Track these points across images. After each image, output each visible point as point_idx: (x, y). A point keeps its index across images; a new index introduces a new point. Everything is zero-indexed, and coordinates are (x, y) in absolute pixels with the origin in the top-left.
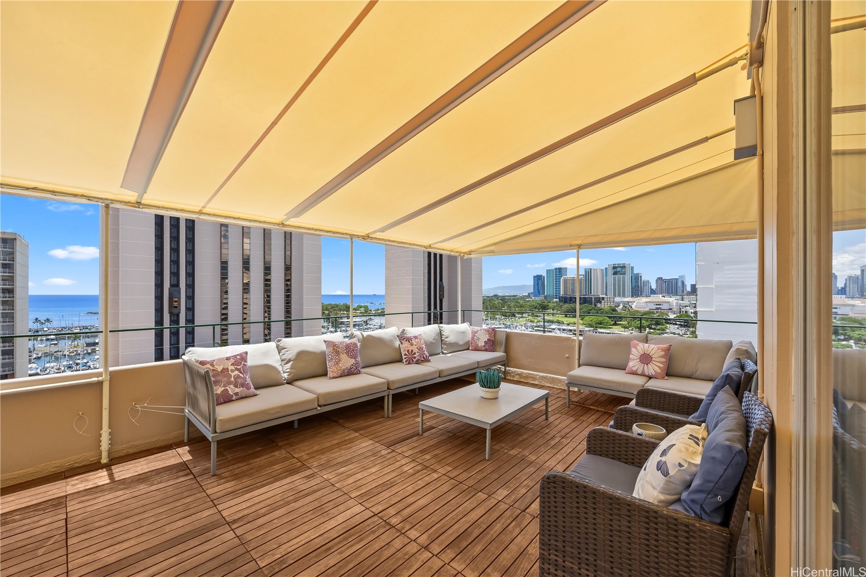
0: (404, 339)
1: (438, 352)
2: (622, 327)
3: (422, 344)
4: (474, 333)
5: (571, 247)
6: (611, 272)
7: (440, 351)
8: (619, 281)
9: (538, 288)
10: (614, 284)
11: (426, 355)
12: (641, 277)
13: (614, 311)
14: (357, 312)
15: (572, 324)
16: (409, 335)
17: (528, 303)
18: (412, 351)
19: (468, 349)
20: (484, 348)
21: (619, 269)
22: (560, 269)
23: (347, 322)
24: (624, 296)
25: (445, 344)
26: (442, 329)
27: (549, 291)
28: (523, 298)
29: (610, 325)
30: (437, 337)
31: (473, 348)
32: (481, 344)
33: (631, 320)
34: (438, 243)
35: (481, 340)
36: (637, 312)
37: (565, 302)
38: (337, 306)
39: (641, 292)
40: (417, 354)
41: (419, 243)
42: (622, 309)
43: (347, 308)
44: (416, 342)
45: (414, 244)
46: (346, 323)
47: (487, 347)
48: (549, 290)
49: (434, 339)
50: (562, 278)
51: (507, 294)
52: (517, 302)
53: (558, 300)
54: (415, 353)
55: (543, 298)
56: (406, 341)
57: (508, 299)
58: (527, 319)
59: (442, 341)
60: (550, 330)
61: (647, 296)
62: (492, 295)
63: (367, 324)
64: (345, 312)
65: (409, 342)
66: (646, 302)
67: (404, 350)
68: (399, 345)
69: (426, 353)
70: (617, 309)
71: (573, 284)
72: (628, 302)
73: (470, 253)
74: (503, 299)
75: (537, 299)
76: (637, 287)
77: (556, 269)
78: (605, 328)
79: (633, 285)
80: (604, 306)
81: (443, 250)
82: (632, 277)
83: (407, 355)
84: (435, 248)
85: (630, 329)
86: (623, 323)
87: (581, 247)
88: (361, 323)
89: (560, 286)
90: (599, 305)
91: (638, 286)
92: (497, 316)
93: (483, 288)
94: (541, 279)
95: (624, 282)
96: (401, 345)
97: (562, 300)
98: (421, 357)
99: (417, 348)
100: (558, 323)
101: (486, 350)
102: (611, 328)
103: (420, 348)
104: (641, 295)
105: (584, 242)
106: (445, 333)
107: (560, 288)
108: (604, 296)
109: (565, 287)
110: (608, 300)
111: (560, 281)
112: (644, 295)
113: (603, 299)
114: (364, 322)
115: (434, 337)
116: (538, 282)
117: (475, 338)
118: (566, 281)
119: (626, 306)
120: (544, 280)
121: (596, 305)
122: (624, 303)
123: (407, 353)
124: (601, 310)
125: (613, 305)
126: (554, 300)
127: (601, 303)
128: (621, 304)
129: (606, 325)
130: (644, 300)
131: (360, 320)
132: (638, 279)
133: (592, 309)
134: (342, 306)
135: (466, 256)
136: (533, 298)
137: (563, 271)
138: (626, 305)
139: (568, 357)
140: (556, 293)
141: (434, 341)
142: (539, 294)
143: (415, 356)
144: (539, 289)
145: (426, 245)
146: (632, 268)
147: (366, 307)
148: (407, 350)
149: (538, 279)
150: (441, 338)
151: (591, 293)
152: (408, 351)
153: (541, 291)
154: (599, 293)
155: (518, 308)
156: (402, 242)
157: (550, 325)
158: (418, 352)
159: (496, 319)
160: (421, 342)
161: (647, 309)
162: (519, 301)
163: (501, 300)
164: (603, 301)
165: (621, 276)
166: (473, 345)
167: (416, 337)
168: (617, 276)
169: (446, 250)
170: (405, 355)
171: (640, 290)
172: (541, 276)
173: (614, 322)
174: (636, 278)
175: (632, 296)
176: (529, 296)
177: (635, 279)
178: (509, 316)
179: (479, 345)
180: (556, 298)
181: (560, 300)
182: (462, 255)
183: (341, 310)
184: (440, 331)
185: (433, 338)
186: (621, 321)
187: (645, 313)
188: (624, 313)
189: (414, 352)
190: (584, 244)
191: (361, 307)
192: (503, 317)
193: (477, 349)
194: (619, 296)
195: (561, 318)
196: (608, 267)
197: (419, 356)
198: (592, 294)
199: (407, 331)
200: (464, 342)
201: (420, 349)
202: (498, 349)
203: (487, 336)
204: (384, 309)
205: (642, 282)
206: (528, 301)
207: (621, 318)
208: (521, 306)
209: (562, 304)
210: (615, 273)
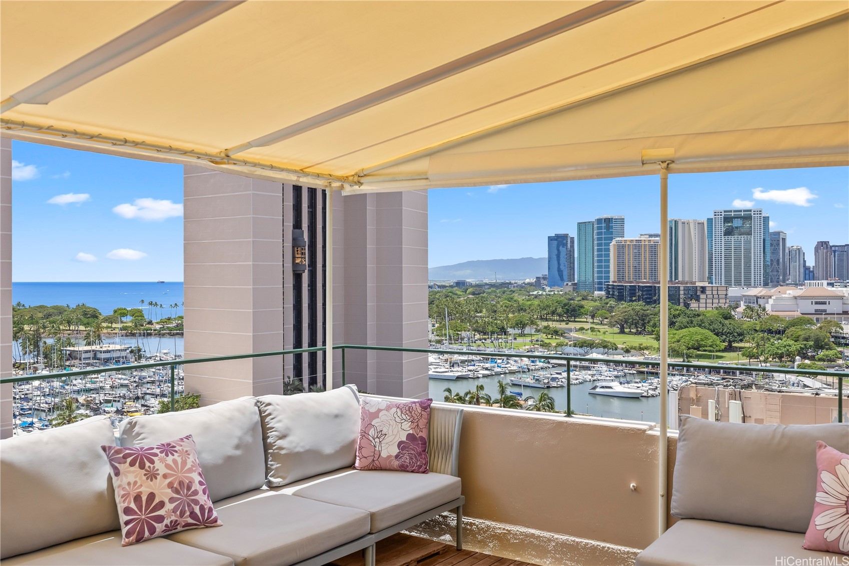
0: (125, 457)
1: (253, 483)
2: (743, 355)
3: (190, 470)
4: (369, 417)
5: (647, 167)
6: (720, 228)
7: (258, 478)
8: (737, 249)
9: (559, 264)
10: (728, 258)
11: (202, 508)
12: (784, 240)
13: (726, 318)
14: (114, 325)
15: (635, 348)
16: (146, 443)
17: (536, 302)
18: (152, 496)
19: (351, 466)
20: (396, 463)
21: (737, 223)
22: (608, 221)
23: (86, 352)
24: (748, 284)
25: (276, 457)
26: (269, 409)
27: (583, 274)
28: (524, 288)
29: (719, 351)
30: (249, 439)
31: (366, 462)
32: (389, 450)
33: (763, 338)
34: (249, 145)
35: (388, 439)
36: (776, 319)
37: (621, 298)
38: (60, 311)
39: (785, 275)
40: (169, 506)
41: (188, 146)
42: (745, 315)
43: (90, 316)
44: (168, 466)
45: (170, 149)
46: (83, 356)
47: (406, 459)
48: (583, 271)
49: (237, 447)
50: (614, 242)
51: (486, 281)
52: (510, 299)
53: (603, 293)
54: (161, 505)
55: (569, 289)
56: (132, 464)
57: (489, 293)
58: (535, 338)
59: (266, 447)
60: (586, 364)
61: (797, 285)
62: (452, 282)
63: (140, 357)
64: (82, 328)
65: (142, 466)
66: (795, 298)
67: (125, 497)
68: (110, 479)
69: (203, 499)
70: (733, 313)
71: (638, 256)
72: (758, 298)
73: (359, 178)
74: (479, 290)
75: (557, 290)
76: (775, 263)
77: (599, 221)
78: (709, 357)
79: (768, 258)
80: (705, 307)
81: (272, 167)
82: (764, 240)
83: (135, 513)
84: (245, 163)
85: (762, 358)
86: (747, 345)
87: (672, 166)
88: (124, 354)
89: (608, 261)
90: (694, 305)
91: (778, 261)
92: (463, 334)
93: (430, 266)
94: (565, 245)
95: (748, 251)
96: (114, 478)
97: (613, 295)
98: (182, 514)
99: (170, 485)
100: (605, 347)
101: (403, 469)
102: (721, 357)
103: (181, 483)
104: (784, 281)
105: (681, 153)
106: (277, 424)
107: (608, 267)
108: (706, 284)
109: (620, 265)
110: (715, 292)
111: (608, 250)
112: (789, 281)
113: (703, 289)
114: (132, 352)
115: (240, 438)
116: (558, 250)
117: (372, 432)
118: (621, 248)
119: (754, 306)
120: (572, 246)
121: (687, 306)
122: (748, 299)
123: (133, 506)
124: (698, 315)
125: (725, 306)
126: (596, 293)
127: (698, 299)
128: (742, 303)
129: (710, 351)
130: (791, 292)
131: (123, 347)
132: (779, 244)
133: (679, 315)
134: (74, 311)
135: (347, 186)
136: (548, 289)
137: (615, 227)
138: (752, 305)
139: (636, 489)
140: (599, 278)
141: (238, 452)
142: (562, 279)
143: (161, 512)
144: (562, 267)
145: (213, 151)
146: (766, 220)
147: (137, 314)
148: (133, 494)
149: (558, 242)
150: (265, 438)
151: (676, 278)
152: (138, 498)
153: (565, 274)
154: (695, 278)
155: (513, 312)
156: (126, 141)
157: (587, 353)
158: (172, 500)
159: (462, 339)
160: (184, 463)
161: (797, 314)
162: (516, 296)
163: (473, 294)
164: (703, 296)
165: (743, 238)
166: (365, 452)
167: (168, 449)
168: (732, 238)
169: (282, 170)
170: (127, 511)
171: (781, 271)
172: (565, 236)
173: (726, 344)
174: (775, 241)
175: (766, 284)
176: (538, 284)
177: (771, 245)
178: (493, 333)
179: (384, 454)
180: (600, 289)
181: (608, 293)
182: (336, 184)
183: (69, 323)
184: (263, 419)
185: (235, 441)
186: (741, 341)
187: (795, 323)
188: (748, 323)
189: (157, 501)
190: (679, 159)
191: (124, 315)
192: (478, 336)
193: (376, 466)
194: (738, 283)
195: (610, 334)
196: (712, 216)
197: (174, 511)
198: (680, 278)
199: (143, 427)
200: (337, 447)
201: (182, 487)
202: (438, 462)
203: (407, 425)
204: (182, 318)
205: (787, 251)
206: (536, 297)
207: (741, 336)
208: (521, 309)
209: (612, 302)
210: (729, 232)
